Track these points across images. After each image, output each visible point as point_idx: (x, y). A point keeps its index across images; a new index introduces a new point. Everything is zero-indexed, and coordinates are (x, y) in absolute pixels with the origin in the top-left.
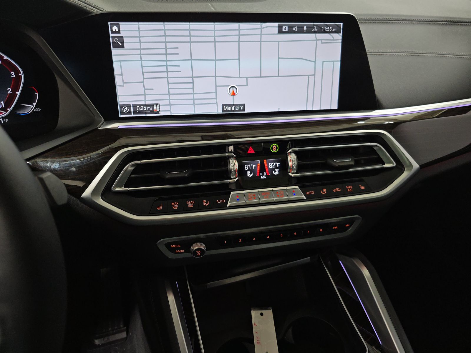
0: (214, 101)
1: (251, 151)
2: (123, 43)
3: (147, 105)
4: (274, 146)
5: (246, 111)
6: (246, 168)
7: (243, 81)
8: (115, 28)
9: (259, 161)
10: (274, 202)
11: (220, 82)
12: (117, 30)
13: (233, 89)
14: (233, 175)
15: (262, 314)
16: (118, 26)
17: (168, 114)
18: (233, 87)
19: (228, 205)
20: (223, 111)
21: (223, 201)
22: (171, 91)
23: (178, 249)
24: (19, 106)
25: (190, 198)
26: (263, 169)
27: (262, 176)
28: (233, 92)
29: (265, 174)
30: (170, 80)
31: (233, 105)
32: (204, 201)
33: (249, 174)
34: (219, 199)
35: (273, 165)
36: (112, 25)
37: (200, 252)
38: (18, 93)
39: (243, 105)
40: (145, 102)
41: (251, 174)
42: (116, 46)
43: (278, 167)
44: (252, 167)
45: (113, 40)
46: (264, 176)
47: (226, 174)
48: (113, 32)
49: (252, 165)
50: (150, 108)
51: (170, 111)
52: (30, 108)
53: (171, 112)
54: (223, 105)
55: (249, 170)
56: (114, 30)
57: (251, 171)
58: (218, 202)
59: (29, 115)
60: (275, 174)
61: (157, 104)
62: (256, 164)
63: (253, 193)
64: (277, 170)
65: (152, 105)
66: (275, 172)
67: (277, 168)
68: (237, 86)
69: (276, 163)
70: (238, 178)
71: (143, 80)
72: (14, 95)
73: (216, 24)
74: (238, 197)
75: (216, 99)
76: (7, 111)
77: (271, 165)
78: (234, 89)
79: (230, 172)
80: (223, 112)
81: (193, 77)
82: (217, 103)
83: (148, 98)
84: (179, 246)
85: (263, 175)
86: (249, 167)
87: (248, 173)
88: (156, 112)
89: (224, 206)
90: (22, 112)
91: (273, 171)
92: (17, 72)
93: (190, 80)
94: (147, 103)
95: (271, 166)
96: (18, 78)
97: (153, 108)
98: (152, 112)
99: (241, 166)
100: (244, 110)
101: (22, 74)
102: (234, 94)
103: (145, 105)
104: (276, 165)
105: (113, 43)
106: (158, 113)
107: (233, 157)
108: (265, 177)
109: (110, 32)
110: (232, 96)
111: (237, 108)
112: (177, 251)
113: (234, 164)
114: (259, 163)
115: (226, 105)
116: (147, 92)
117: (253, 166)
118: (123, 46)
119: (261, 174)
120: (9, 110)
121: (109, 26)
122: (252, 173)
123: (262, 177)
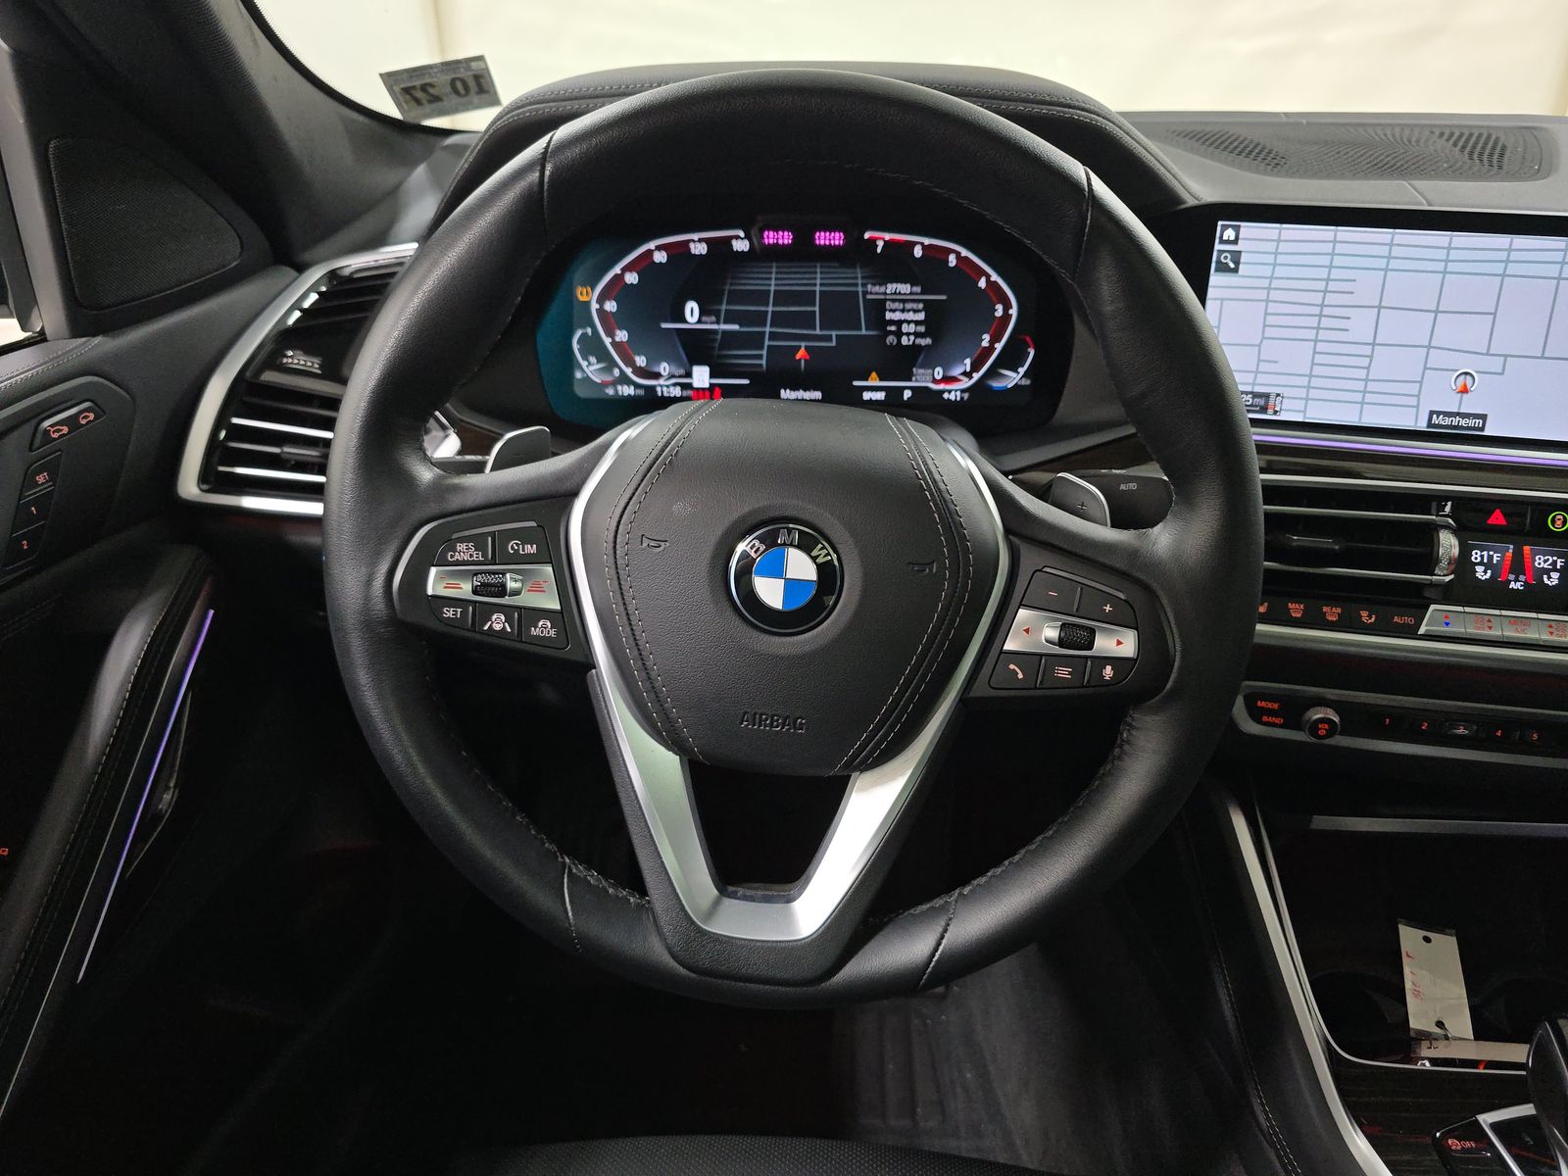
0: (1413, 401)
1: (1497, 519)
2: (1237, 263)
3: (1255, 395)
4: (1558, 517)
5: (1486, 433)
6: (1476, 558)
7: (1495, 364)
8: (1230, 234)
9: (1512, 547)
10: (1540, 646)
11: (1437, 358)
12: (1232, 238)
13: (1465, 379)
14: (1440, 569)
15: (1427, 940)
16: (1237, 229)
17: (1299, 418)
18: (1466, 373)
19: (1422, 631)
20: (1430, 424)
21: (1410, 620)
22: (1317, 370)
23: (1270, 712)
24: (992, 373)
25: (1332, 601)
26: (1518, 566)
27: (1513, 583)
28: (1465, 386)
29: (1522, 578)
30: (1321, 347)
31: (1458, 414)
32: (1364, 614)
33: (1481, 573)
34: (1401, 615)
35: (1545, 561)
36: (1225, 227)
37: (1327, 726)
38: (999, 346)
39: (1484, 417)
40: (1253, 388)
41: (1485, 572)
42: (1223, 268)
43: (1558, 567)
44: (1490, 558)
45: (1219, 257)
46: (1519, 584)
47: (1429, 562)
48: (1222, 241)
49: (1491, 553)
50: (1261, 402)
51: (1304, 412)
52: (1012, 378)
53: (1305, 414)
54: (1432, 413)
55: (1481, 563)
56: (1225, 238)
57: (1488, 566)
58: (1396, 619)
59: (1006, 391)
60: (1549, 583)
61: (1278, 395)
62: (1503, 551)
63: (1487, 618)
64: (1555, 575)
65: (1267, 396)
66: (1549, 578)
67: (1555, 570)
68: (1477, 372)
69: (1555, 558)
70: (1452, 576)
71: (1262, 341)
72: (991, 349)
73: (1456, 236)
74: (1446, 617)
75: (1418, 396)
76: (971, 378)
77: (1541, 562)
78: (1468, 377)
79: (1437, 561)
80: (1428, 427)
81: (1374, 344)
82: (1417, 407)
83: (1261, 378)
84: (1276, 706)
85: (1516, 580)
86: (1482, 557)
87: (1480, 569)
88: (1270, 411)
89: (1411, 632)
90: (996, 384)
91: (1545, 576)
92: (1007, 306)
93: (1367, 350)
94: (1257, 389)
95: (1539, 564)
96: (1006, 317)
97: (1267, 403)
98: (1264, 410)
99: (1465, 552)
100: (1482, 429)
101: (1014, 312)
102: (1465, 390)
103: (1251, 393)
104: (1555, 562)
105: (1219, 262)
106: (1275, 412)
107: (1447, 527)
108: (1521, 586)
109: (1217, 241)
110: (1460, 395)
111: (1463, 422)
112: (1265, 719)
113: (1448, 543)
114: (1511, 551)
115: (1439, 413)
116: (1263, 367)
117: (1495, 555)
118: (1236, 270)
119: (1512, 577)
120: (976, 376)
121: (1219, 228)
122: (1489, 571)
123: (1512, 585)
